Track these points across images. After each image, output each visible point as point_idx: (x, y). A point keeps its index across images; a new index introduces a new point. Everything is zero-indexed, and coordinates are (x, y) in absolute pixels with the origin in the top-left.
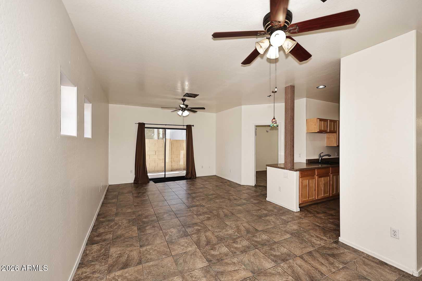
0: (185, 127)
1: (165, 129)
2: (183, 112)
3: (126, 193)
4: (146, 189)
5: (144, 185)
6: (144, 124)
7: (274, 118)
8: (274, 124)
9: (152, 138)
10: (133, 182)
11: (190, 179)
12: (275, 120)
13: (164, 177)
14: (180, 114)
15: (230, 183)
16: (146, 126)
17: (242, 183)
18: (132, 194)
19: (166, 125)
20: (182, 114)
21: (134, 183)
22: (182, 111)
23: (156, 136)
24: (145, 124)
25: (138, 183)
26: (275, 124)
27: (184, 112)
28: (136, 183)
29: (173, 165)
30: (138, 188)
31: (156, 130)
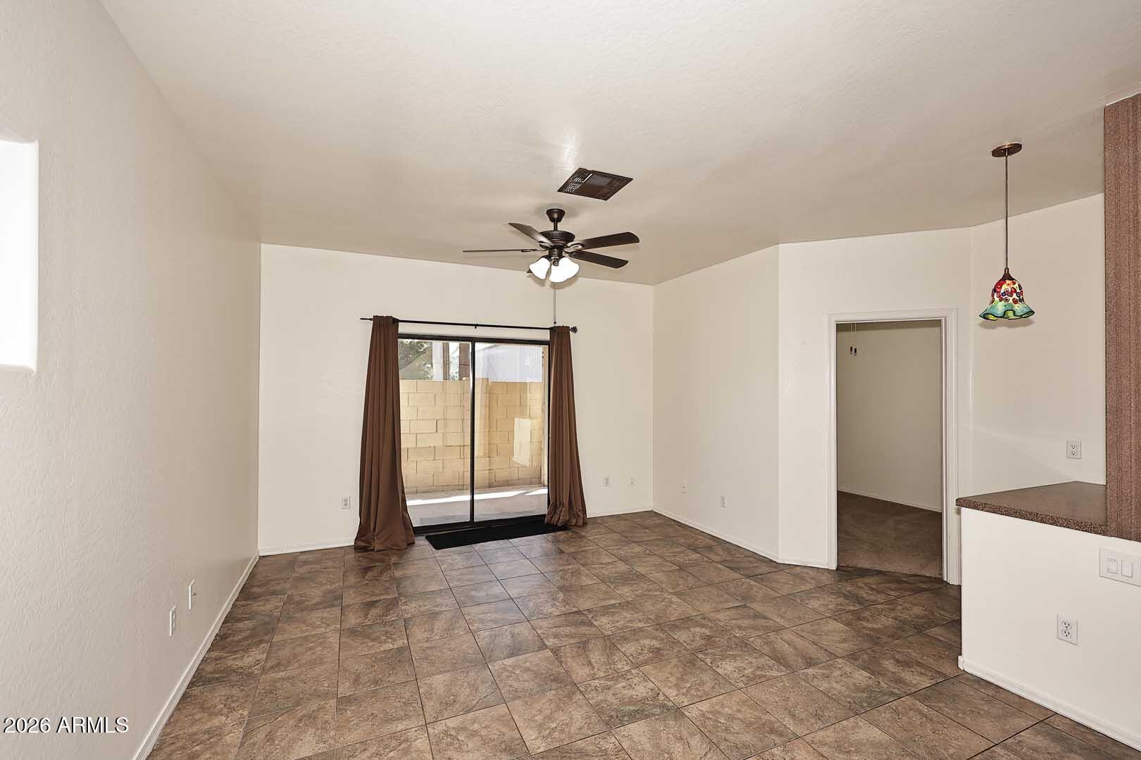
0: (546, 336)
1: (474, 340)
2: (553, 266)
3: (315, 607)
4: (398, 582)
5: (394, 559)
6: (396, 321)
7: (1007, 277)
8: (1011, 301)
9: (423, 376)
10: (353, 544)
11: (564, 528)
12: (1016, 286)
13: (468, 520)
14: (542, 275)
15: (729, 552)
16: (402, 328)
17: (782, 557)
18: (337, 610)
19: (476, 326)
20: (549, 273)
21: (357, 548)
22: (548, 257)
23: (437, 371)
24: (400, 323)
25: (373, 550)
26: (1015, 302)
27: (556, 263)
28: (364, 549)
29: (494, 466)
30: (370, 575)
31: (437, 346)
